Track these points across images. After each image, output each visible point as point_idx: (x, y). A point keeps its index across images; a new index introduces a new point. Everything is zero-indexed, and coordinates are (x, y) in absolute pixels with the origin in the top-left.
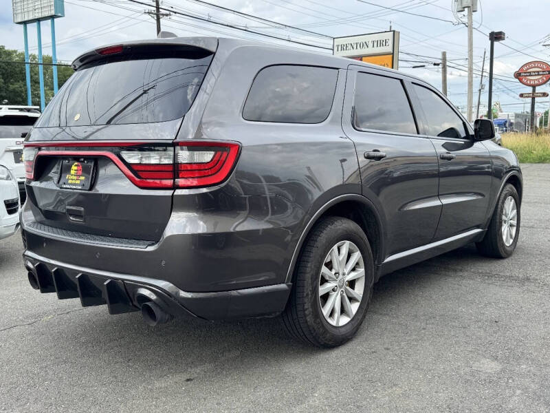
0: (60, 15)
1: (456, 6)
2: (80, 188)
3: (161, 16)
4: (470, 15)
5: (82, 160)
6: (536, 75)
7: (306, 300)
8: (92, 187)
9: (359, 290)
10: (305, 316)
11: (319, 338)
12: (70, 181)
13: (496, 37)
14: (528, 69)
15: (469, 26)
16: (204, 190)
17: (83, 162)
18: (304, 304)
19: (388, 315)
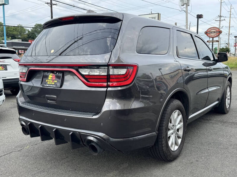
0: (7, 3)
1: (181, 4)
2: (55, 86)
3: (52, 5)
4: (187, 7)
5: (55, 72)
6: (213, 33)
7: (163, 140)
8: (61, 86)
9: (181, 133)
10: (162, 147)
11: (168, 157)
12: (48, 83)
13: (199, 17)
14: (210, 30)
15: (186, 12)
16: (119, 88)
17: (56, 73)
18: (162, 141)
19: (189, 143)
